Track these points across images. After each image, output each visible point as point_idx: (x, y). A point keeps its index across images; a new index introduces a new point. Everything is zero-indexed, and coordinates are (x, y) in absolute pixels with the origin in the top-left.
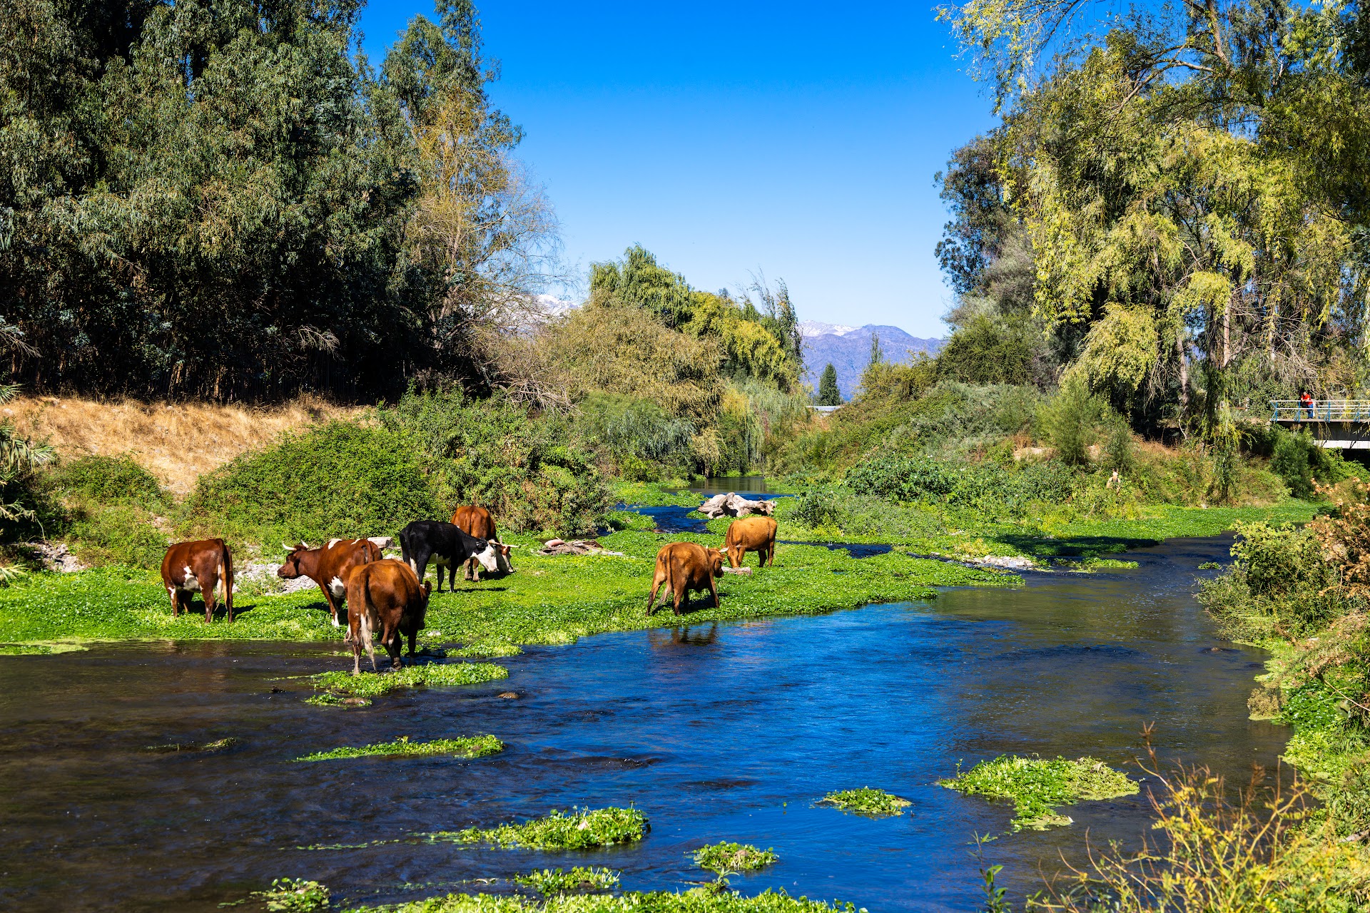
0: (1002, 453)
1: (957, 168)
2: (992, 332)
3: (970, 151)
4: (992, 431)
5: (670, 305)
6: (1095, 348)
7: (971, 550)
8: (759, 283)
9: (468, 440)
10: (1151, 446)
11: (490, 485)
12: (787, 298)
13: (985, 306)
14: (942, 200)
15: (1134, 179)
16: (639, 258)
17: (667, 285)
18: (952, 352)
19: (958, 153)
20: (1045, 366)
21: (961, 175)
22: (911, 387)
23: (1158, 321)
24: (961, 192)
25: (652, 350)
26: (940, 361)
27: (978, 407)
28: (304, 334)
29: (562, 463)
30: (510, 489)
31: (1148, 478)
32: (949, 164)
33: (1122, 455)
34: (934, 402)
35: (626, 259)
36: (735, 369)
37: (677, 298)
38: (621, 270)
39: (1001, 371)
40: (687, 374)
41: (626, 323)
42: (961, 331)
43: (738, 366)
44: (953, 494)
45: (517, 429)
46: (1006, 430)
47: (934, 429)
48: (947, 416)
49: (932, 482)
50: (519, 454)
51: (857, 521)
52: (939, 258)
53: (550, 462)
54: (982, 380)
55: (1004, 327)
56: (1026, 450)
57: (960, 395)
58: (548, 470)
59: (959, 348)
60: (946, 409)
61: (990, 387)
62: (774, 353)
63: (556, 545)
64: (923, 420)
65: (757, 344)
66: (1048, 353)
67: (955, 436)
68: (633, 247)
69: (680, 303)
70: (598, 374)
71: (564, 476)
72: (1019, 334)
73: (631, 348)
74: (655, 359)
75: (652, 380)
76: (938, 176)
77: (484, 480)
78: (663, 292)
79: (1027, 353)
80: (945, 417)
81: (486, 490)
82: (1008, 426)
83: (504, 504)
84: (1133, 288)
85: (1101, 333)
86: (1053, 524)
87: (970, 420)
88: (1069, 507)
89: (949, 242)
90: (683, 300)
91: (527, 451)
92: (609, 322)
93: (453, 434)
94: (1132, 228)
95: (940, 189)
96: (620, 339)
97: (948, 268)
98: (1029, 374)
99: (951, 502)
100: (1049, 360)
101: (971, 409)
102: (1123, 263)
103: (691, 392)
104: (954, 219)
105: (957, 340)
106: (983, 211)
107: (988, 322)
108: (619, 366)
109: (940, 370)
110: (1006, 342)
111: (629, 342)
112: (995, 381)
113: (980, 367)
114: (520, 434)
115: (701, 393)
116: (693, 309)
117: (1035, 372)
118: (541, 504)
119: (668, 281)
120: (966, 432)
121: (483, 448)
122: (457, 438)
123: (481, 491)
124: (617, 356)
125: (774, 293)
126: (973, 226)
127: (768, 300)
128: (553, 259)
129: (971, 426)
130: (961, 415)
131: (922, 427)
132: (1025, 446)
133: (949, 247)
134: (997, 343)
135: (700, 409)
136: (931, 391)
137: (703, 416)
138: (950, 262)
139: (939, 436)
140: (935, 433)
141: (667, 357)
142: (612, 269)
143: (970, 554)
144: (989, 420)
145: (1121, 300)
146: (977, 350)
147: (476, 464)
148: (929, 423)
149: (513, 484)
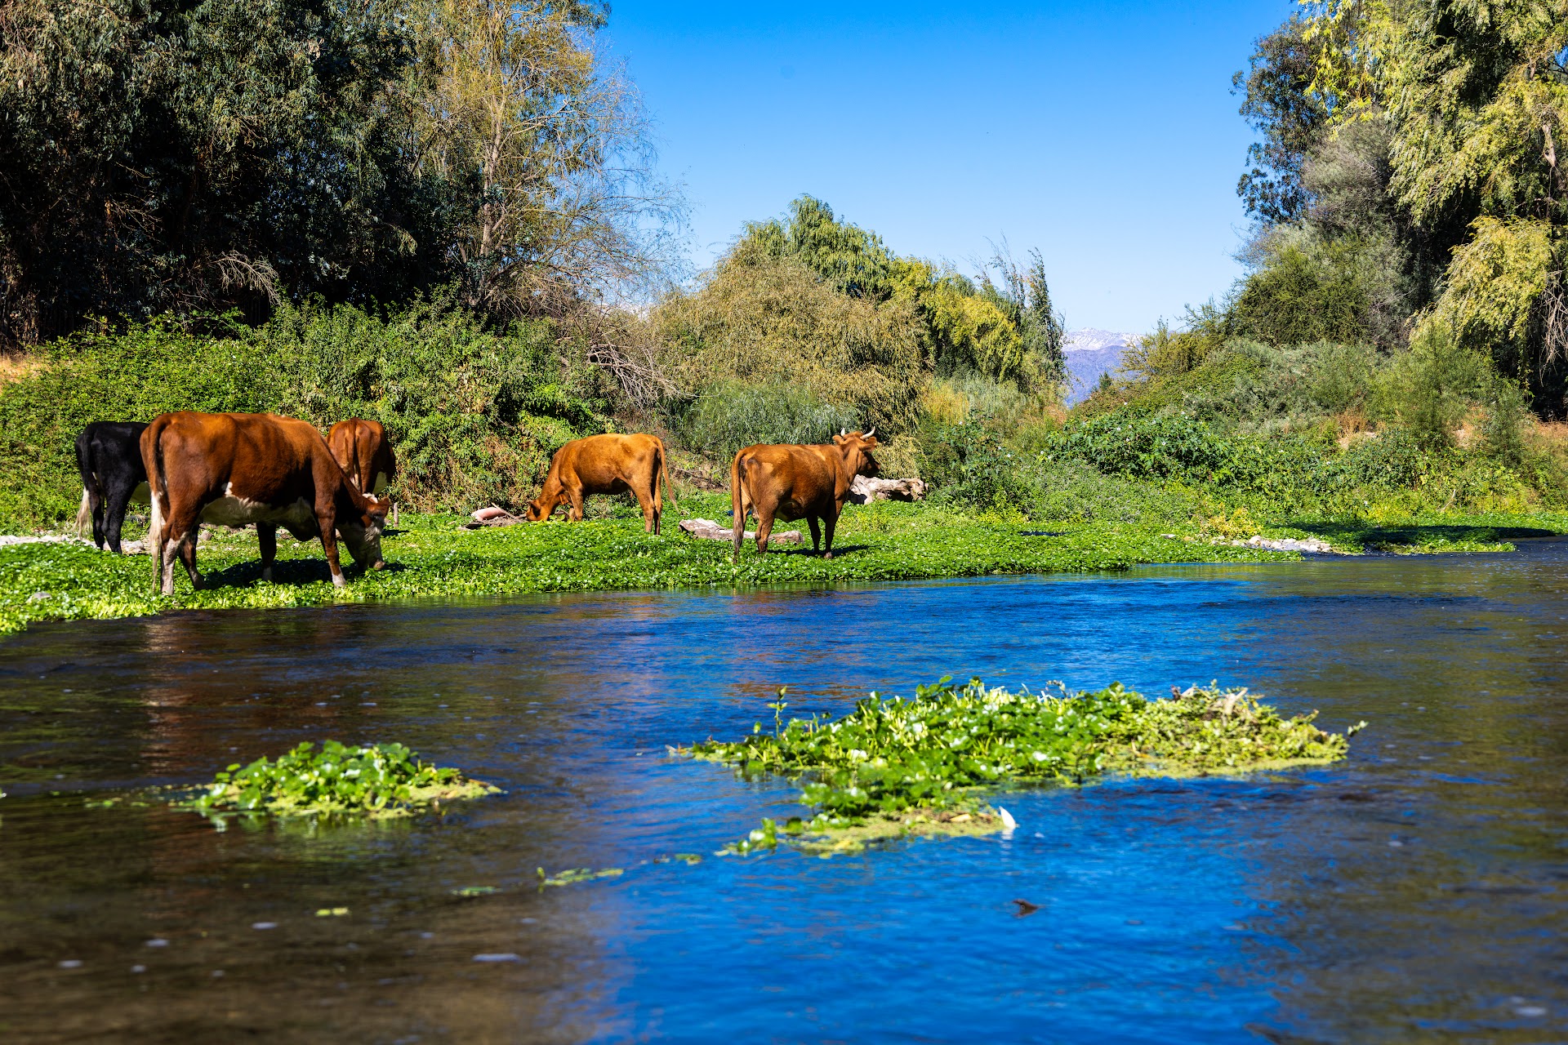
0: (1320, 438)
1: (1264, 65)
2: (1307, 270)
3: (1281, 39)
4: (1305, 409)
5: (860, 277)
6: (1462, 284)
7: (1226, 528)
8: (1003, 258)
9: (386, 369)
10: (1550, 428)
11: (423, 443)
12: (1043, 276)
13: (1297, 237)
14: (1243, 118)
15: (1515, 33)
16: (812, 214)
17: (856, 249)
18: (1247, 302)
19: (1265, 43)
20: (1388, 320)
21: (1270, 74)
22: (1190, 360)
23: (1558, 242)
24: (1271, 100)
25: (814, 323)
26: (1230, 316)
27: (1285, 375)
28: (227, 265)
29: (551, 410)
30: (461, 450)
31: (1545, 472)
32: (1252, 60)
33: (1508, 436)
34: (1219, 370)
35: (794, 216)
36: (954, 364)
37: (870, 266)
38: (788, 232)
39: (1322, 327)
40: (865, 356)
41: (779, 286)
42: (1260, 271)
43: (958, 360)
44: (1225, 470)
45: (477, 355)
46: (1327, 407)
47: (1218, 408)
48: (1238, 389)
49: (1190, 452)
50: (481, 396)
51: (1052, 501)
52: (1243, 197)
53: (537, 410)
54: (1294, 341)
55: (1326, 262)
56: (1359, 435)
57: (1258, 359)
58: (531, 424)
59: (1257, 297)
60: (1237, 379)
61: (1304, 347)
62: (1007, 340)
63: (490, 517)
64: (1202, 397)
65: (984, 329)
66: (1391, 299)
67: (1251, 419)
68: (801, 198)
69: (874, 273)
70: (736, 359)
71: (557, 431)
72: (1348, 273)
73: (786, 320)
74: (820, 336)
75: (816, 367)
76: (1237, 79)
77: (414, 434)
78: (849, 258)
79: (1358, 297)
80: (1234, 392)
81: (418, 449)
82: (1331, 401)
83: (448, 471)
84: (1519, 196)
85: (1467, 262)
86: (1382, 512)
87: (1273, 394)
88: (1415, 495)
89: (1258, 173)
90: (877, 268)
91: (494, 389)
92: (753, 285)
93: (362, 362)
94: (1519, 101)
95: (1241, 98)
96: (768, 307)
97: (1256, 213)
98: (1364, 331)
99: (1221, 484)
100: (1395, 310)
101: (1272, 377)
102: (1502, 154)
103: (875, 382)
104: (1261, 138)
105: (1255, 284)
106: (1304, 125)
107: (1302, 256)
108: (769, 348)
109: (1230, 328)
110: (1329, 284)
111: (782, 312)
112: (1312, 339)
113: (1290, 322)
114: (481, 363)
115: (890, 384)
116: (893, 282)
117: (1373, 329)
118: (520, 478)
119: (858, 242)
120: (1267, 412)
121: (414, 384)
122: (370, 366)
123: (411, 451)
124: (765, 333)
125: (1024, 269)
126: (1289, 148)
127: (1013, 280)
128: (643, 176)
129: (1274, 403)
130: (1259, 387)
131: (1200, 406)
132: (1357, 429)
133: (1257, 181)
134: (1315, 285)
135: (889, 408)
136: (1218, 356)
137: (895, 417)
138: (1259, 203)
139: (1225, 419)
140: (1219, 414)
141: (835, 333)
142: (776, 230)
143: (1225, 534)
144: (1301, 393)
145: (1498, 210)
146: (1284, 296)
147: (400, 408)
148: (1211, 400)
149: (467, 440)
